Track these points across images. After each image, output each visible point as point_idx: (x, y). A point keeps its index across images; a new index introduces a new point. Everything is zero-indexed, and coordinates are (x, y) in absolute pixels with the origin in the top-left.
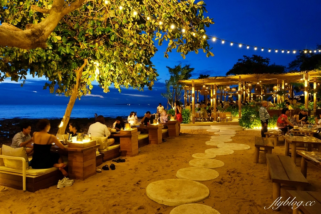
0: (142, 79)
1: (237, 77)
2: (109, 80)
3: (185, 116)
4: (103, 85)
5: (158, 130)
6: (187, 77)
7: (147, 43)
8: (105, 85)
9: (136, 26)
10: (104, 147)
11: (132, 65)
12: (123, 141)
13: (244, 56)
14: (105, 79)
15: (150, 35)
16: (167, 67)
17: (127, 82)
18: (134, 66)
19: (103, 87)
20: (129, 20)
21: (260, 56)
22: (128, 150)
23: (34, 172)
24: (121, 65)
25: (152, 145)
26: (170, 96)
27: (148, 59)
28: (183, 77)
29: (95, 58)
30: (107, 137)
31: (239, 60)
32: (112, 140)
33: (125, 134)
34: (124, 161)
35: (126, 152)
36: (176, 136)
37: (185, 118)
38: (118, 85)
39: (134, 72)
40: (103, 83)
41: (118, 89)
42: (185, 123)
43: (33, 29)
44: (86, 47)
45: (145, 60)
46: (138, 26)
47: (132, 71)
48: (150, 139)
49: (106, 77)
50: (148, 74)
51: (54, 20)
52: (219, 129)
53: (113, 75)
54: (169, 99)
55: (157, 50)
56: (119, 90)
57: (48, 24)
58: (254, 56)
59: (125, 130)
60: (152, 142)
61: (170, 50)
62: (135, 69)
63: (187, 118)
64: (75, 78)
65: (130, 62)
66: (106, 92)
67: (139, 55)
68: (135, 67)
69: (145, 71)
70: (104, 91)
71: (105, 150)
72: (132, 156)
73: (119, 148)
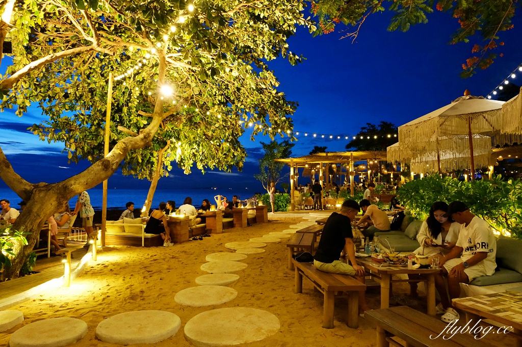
0: (229, 159)
1: (348, 154)
2: (190, 159)
3: (282, 202)
4: (184, 166)
5: (243, 214)
6: (286, 154)
7: (233, 125)
8: (186, 166)
9: (222, 109)
10: (193, 224)
11: (218, 144)
12: (208, 221)
13: (367, 124)
14: (186, 158)
15: (236, 117)
16: (261, 142)
17: (212, 162)
18: (219, 146)
19: (183, 168)
20: (215, 102)
21: (391, 123)
22: (213, 229)
23: (149, 235)
24: (206, 145)
25: (237, 228)
26: (264, 178)
27: (235, 138)
28: (279, 155)
29: (178, 139)
30: (195, 216)
31: (363, 128)
32: (199, 219)
33: (211, 214)
34: (210, 236)
35: (211, 230)
36: (264, 222)
37: (283, 205)
38: (202, 165)
39: (220, 152)
40: (184, 163)
41: (201, 170)
42: (282, 211)
43: (145, 134)
44: (170, 129)
45: (232, 139)
46: (224, 109)
47: (218, 151)
48: (234, 223)
49: (188, 156)
50: (236, 154)
51: (157, 124)
52: (317, 216)
53: (196, 153)
54: (264, 182)
55: (244, 131)
56: (203, 171)
57: (153, 128)
58: (383, 122)
59: (211, 211)
60: (236, 225)
61: (256, 134)
62: (221, 148)
63: (285, 204)
64: (152, 158)
65: (216, 141)
66: (187, 174)
67: (225, 136)
68: (222, 146)
69: (233, 151)
70: (185, 173)
71: (194, 227)
72: (217, 233)
73: (205, 226)
